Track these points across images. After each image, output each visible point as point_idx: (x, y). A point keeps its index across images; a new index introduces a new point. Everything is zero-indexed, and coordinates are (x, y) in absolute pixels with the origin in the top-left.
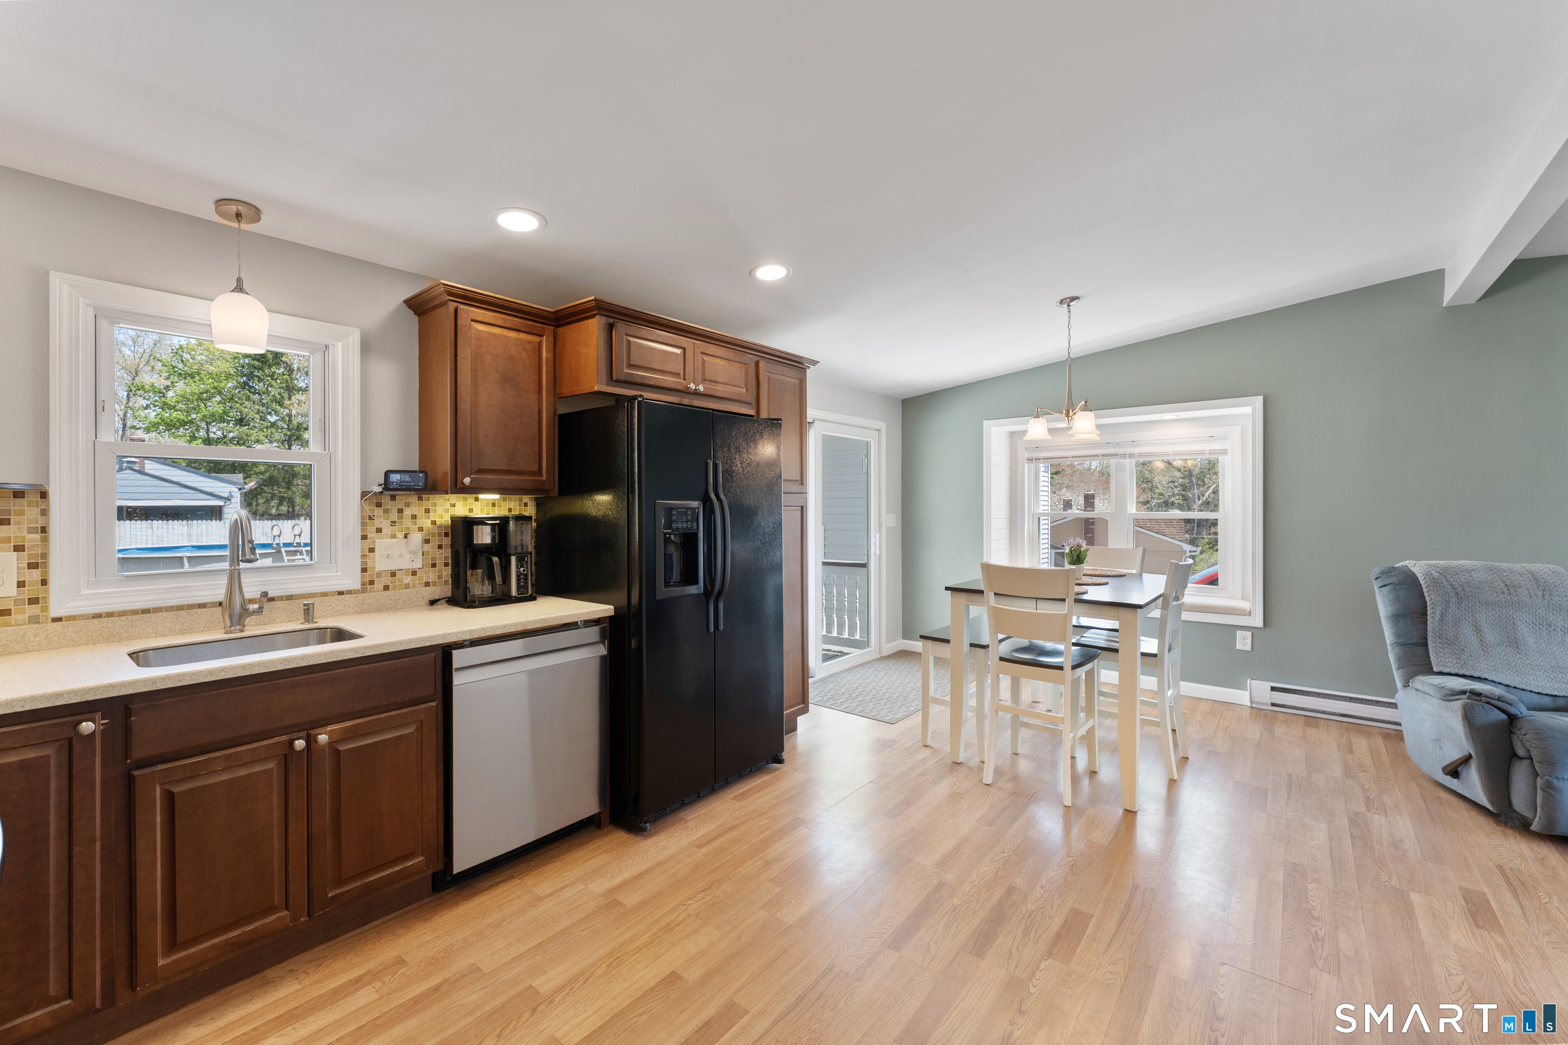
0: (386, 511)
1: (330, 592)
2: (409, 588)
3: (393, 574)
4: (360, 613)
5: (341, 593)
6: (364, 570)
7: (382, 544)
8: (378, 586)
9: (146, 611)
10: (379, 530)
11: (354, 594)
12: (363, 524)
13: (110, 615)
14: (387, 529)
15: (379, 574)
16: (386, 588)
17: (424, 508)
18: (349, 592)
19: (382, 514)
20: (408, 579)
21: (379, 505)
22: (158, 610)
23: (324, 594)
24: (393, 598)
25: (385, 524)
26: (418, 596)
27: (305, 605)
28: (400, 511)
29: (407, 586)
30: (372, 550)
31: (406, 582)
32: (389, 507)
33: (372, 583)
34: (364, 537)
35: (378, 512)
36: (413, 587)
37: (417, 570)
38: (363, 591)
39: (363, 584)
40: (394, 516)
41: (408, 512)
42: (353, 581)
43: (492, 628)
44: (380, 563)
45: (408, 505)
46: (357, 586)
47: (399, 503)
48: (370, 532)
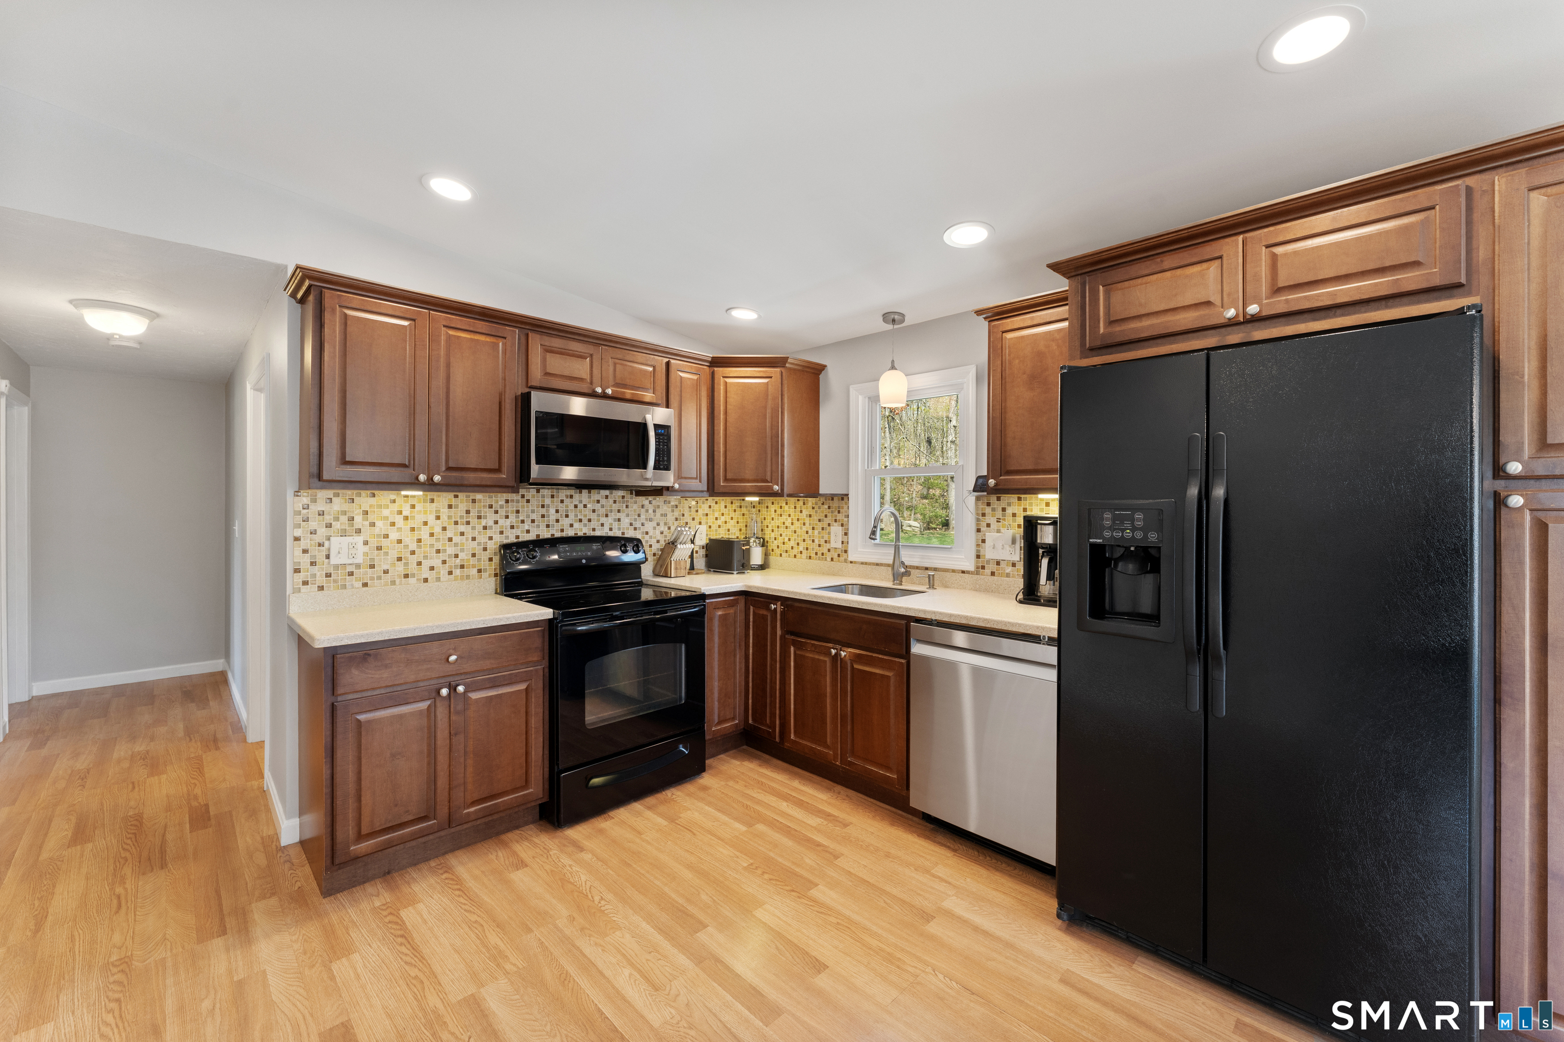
0: (993, 510)
1: (957, 570)
2: (1009, 577)
3: (998, 563)
4: (974, 590)
5: (963, 572)
6: (978, 557)
7: (990, 536)
8: (988, 571)
9: (877, 564)
10: (988, 525)
11: (972, 574)
12: (978, 520)
13: (866, 563)
14: (994, 525)
15: (988, 562)
16: (993, 574)
17: (1022, 507)
18: (968, 572)
19: (991, 512)
20: (1009, 569)
21: (989, 504)
22: (881, 565)
23: (954, 571)
24: (997, 583)
25: (992, 520)
26: (1016, 586)
27: (929, 575)
28: (1004, 510)
29: (1008, 575)
30: (984, 541)
31: (1007, 571)
32: (996, 507)
33: (983, 567)
34: (979, 530)
35: (988, 510)
36: (1013, 577)
37: (1016, 562)
38: (978, 573)
39: (978, 568)
40: (999, 514)
41: (1010, 511)
42: (970, 566)
43: (941, 613)
44: (990, 554)
45: (1009, 504)
46: (971, 568)
47: (1003, 503)
48: (983, 527)
